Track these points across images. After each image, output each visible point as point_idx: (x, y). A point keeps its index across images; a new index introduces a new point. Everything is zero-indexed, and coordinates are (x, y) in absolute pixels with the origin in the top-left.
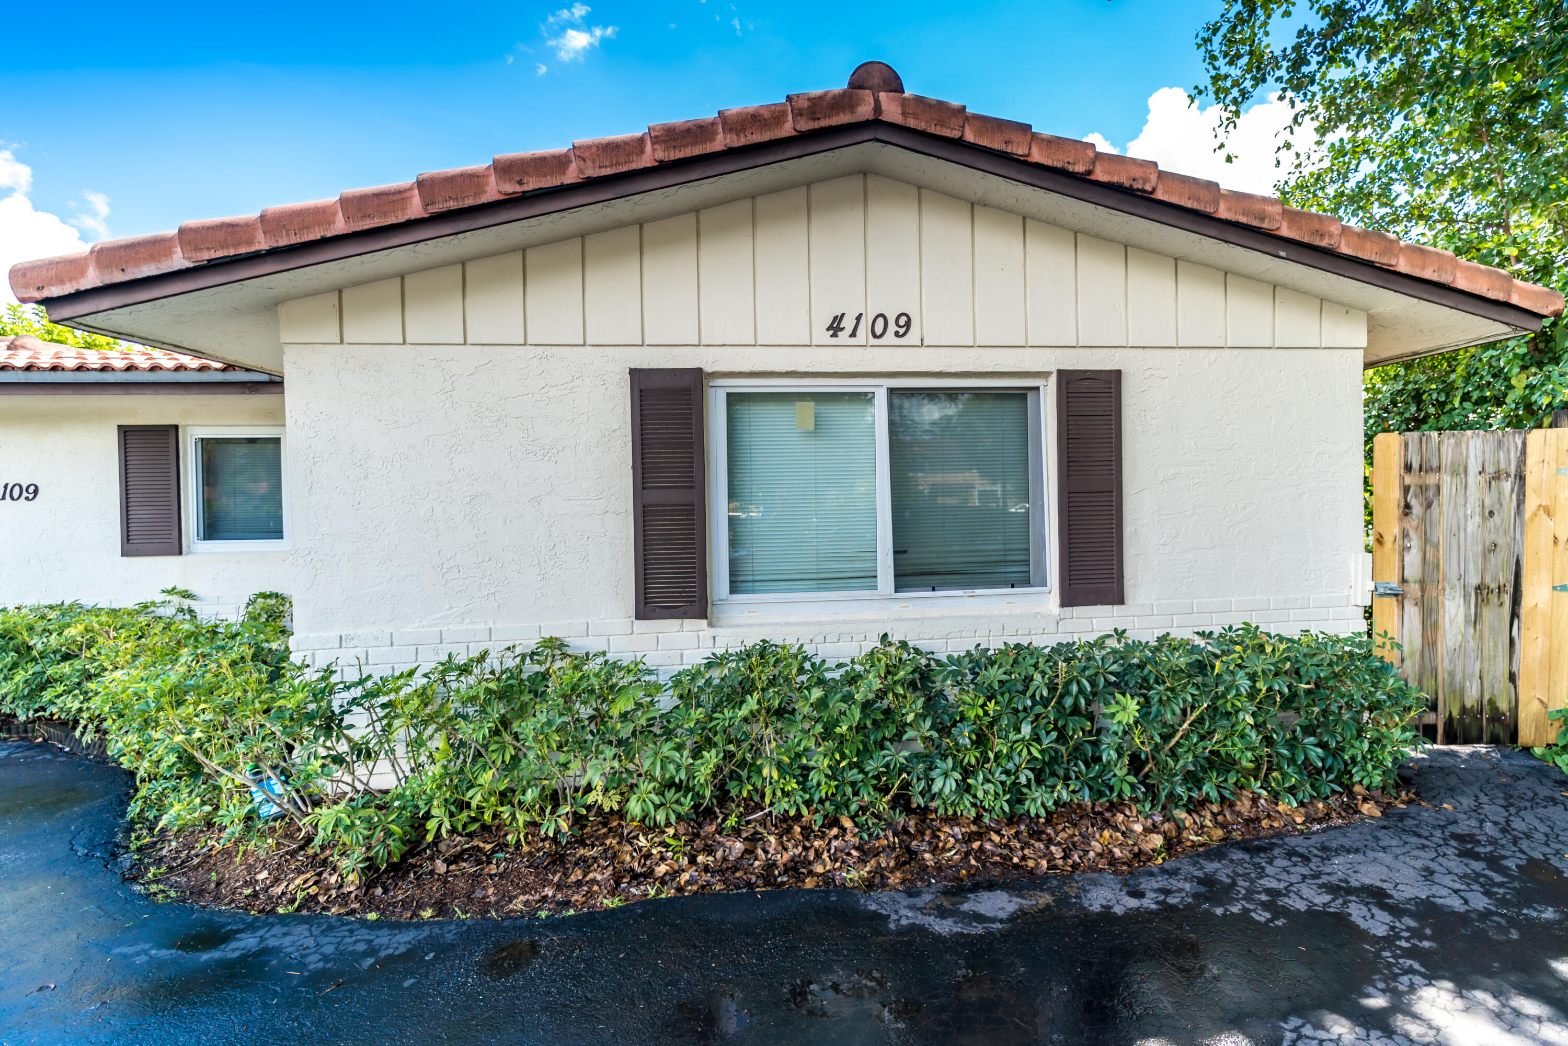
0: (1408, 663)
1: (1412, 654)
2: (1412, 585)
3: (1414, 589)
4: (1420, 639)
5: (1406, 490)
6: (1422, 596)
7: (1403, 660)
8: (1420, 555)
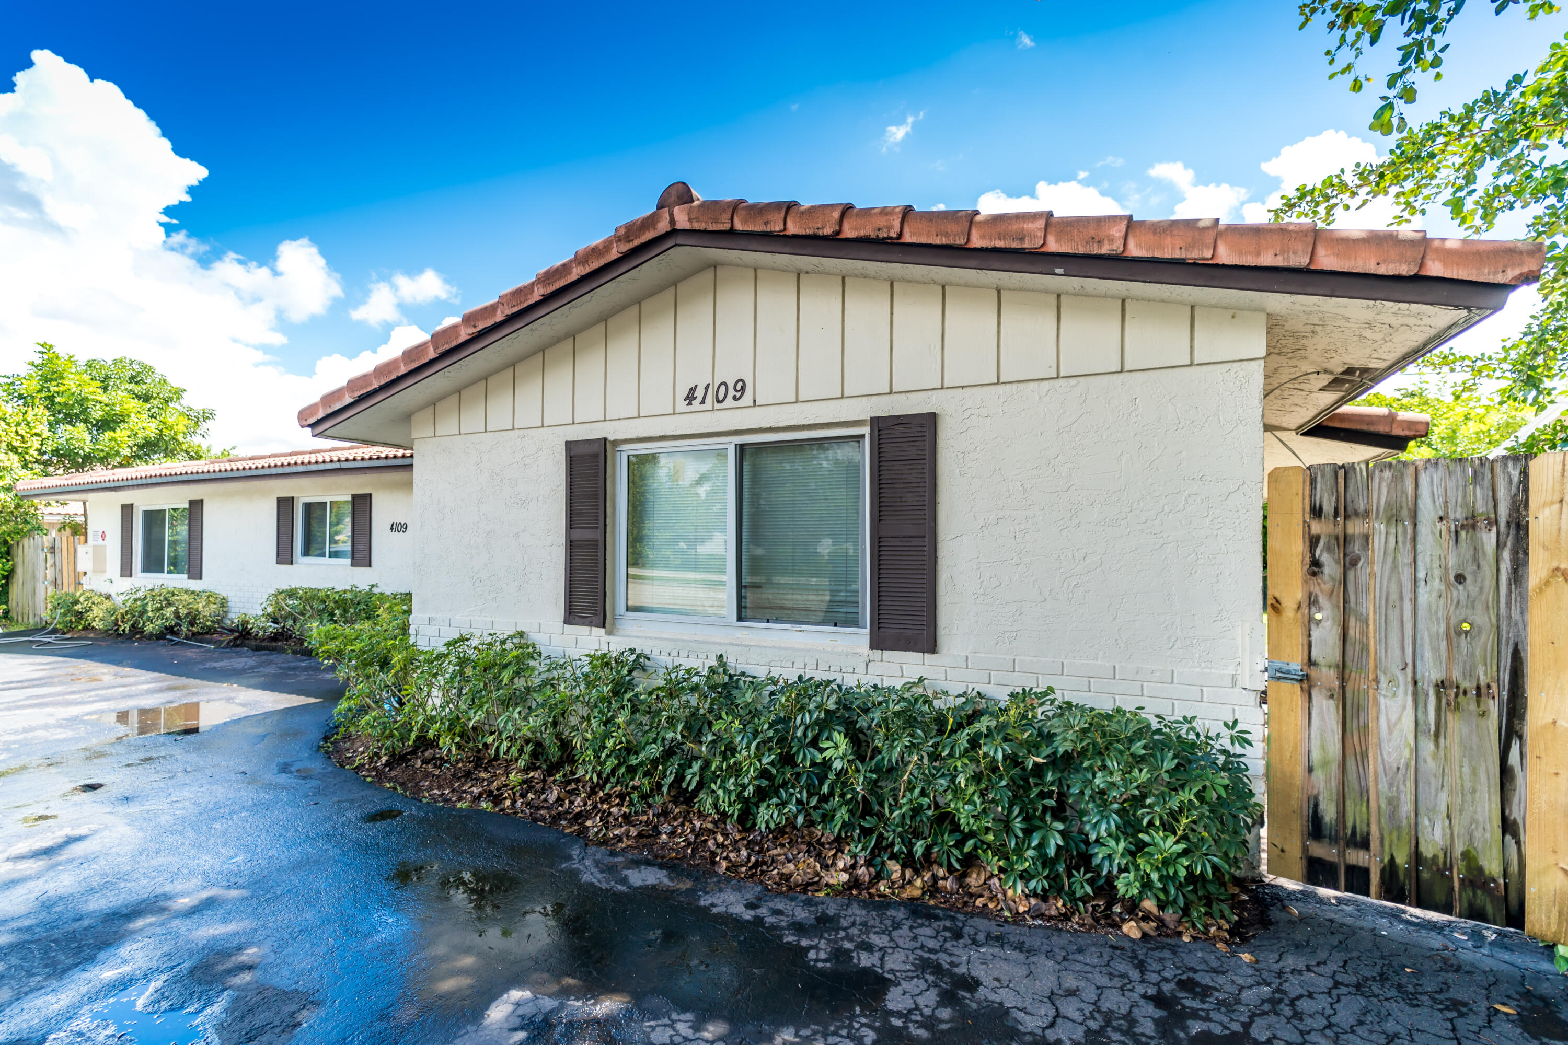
0: (1319, 776)
1: (1325, 764)
2: (1324, 670)
3: (1327, 676)
4: (1338, 745)
5: (1314, 541)
6: (1343, 688)
7: (1310, 770)
8: (1336, 632)
